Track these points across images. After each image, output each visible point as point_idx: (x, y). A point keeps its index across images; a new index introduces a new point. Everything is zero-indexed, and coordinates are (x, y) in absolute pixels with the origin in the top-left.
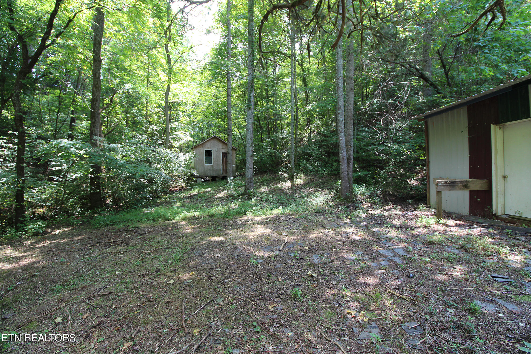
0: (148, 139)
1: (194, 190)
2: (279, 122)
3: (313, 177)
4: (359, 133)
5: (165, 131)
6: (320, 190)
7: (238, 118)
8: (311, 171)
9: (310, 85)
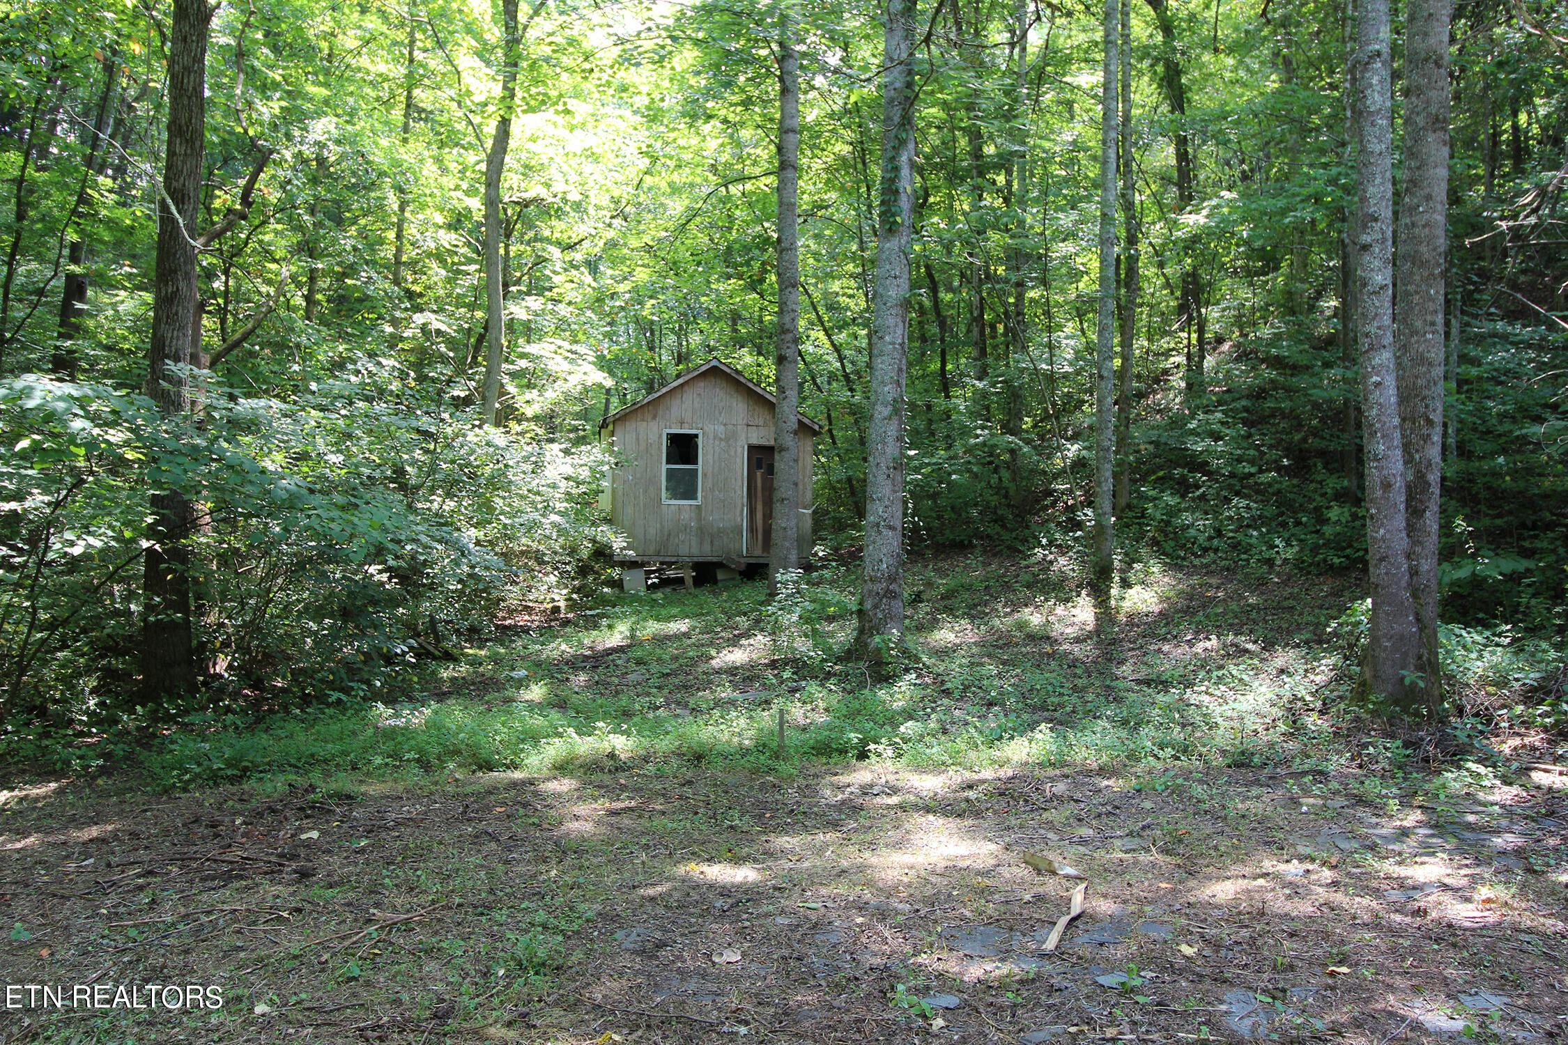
0: (403, 376)
1: (610, 627)
2: (1032, 294)
3: (1214, 581)
4: (1473, 351)
5: (481, 338)
6: (1250, 646)
7: (830, 276)
8: (1205, 550)
9: (1202, 100)
